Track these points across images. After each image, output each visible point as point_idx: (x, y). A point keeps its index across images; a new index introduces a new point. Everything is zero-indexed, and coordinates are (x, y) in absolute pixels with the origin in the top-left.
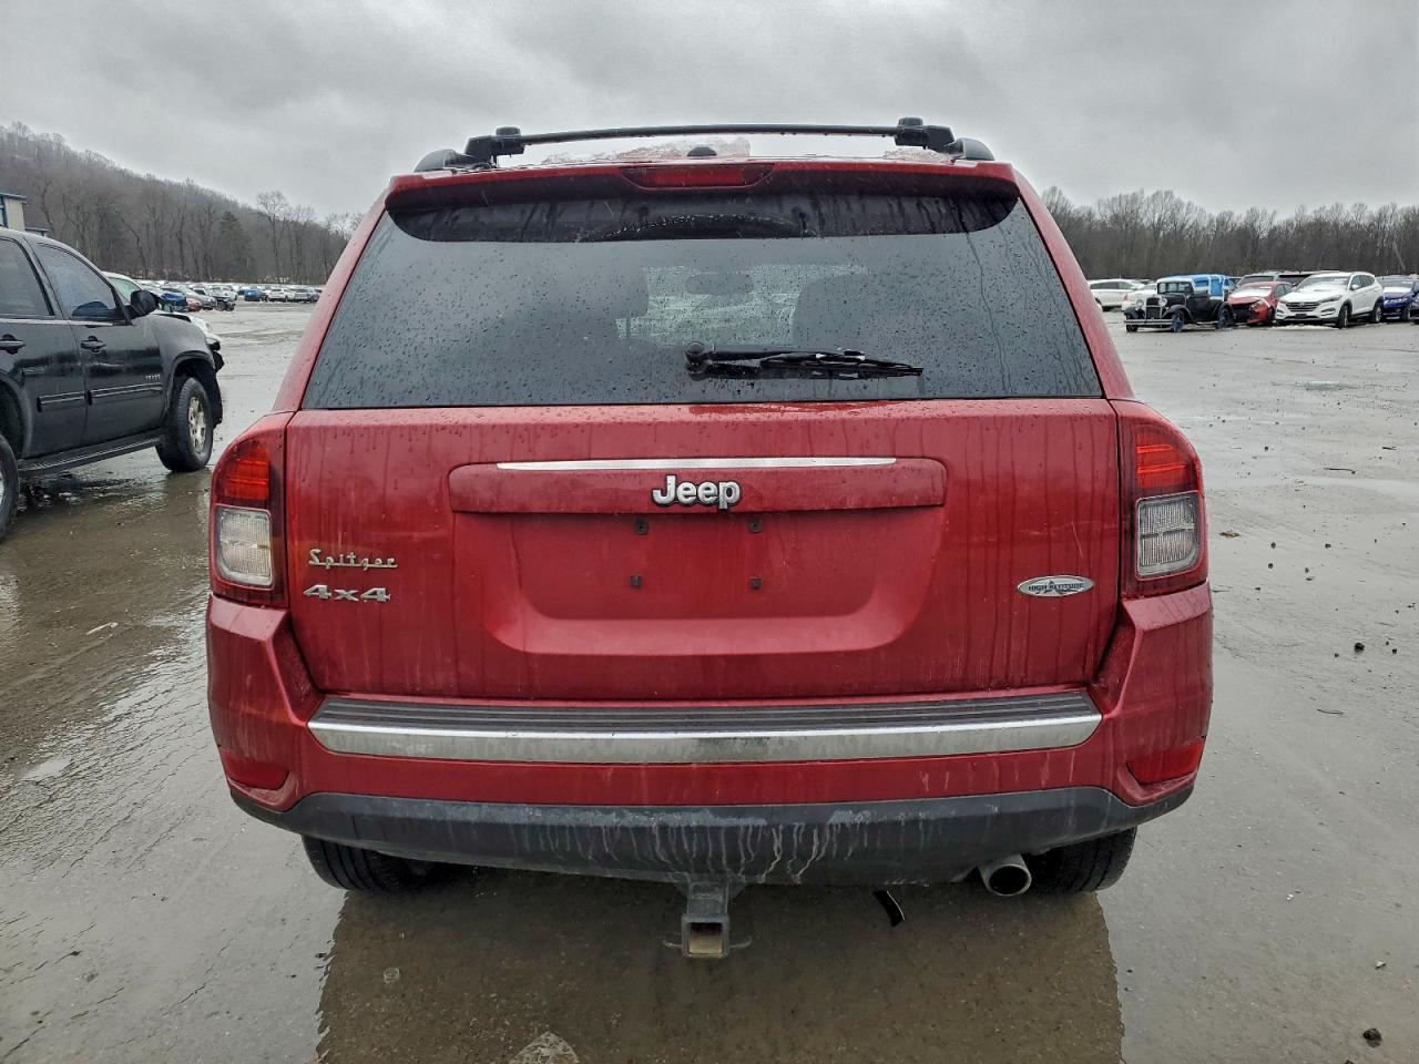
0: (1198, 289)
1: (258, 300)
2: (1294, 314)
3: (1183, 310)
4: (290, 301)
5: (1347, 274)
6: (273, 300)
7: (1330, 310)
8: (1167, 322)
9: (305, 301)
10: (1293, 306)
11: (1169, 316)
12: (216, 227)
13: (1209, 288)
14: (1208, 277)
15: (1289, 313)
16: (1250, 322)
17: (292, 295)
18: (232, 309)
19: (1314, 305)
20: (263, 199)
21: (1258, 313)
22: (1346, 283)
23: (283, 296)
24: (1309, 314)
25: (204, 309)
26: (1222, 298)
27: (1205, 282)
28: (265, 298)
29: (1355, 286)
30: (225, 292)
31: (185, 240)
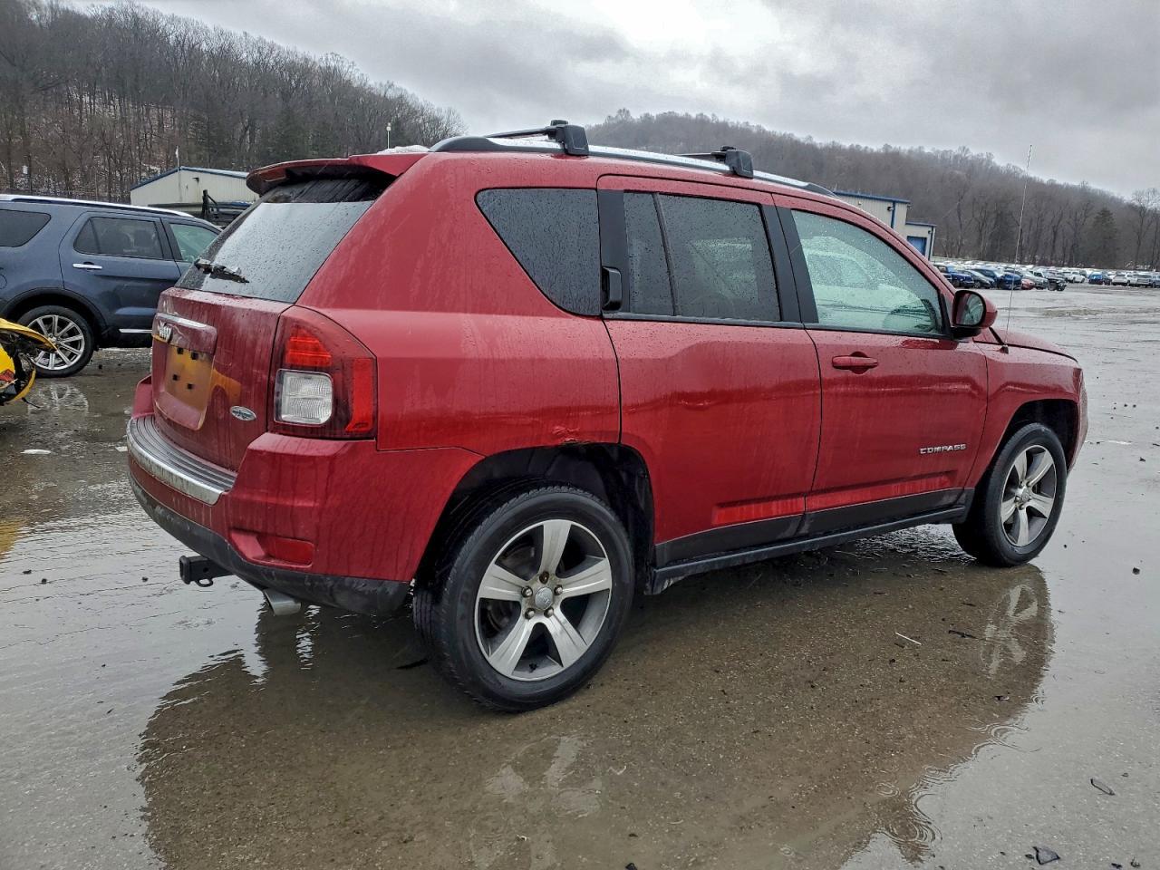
1: (1101, 284)
4: (1131, 285)
6: (1114, 284)
9: (1146, 286)
12: (1090, 220)
17: (1134, 280)
18: (1062, 290)
20: (1139, 195)
23: (1125, 281)
25: (1037, 288)
28: (1108, 282)
30: (1074, 275)
31: (1060, 233)
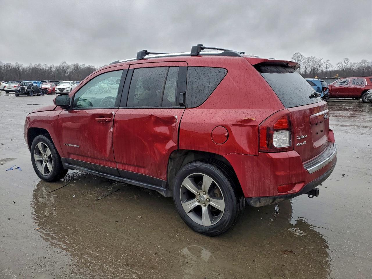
0: (34, 85)
2: (60, 91)
3: (32, 90)
5: (69, 82)
7: (68, 90)
8: (28, 93)
10: (59, 89)
11: (29, 92)
13: (37, 84)
14: (36, 81)
15: (58, 91)
16: (47, 93)
19: (64, 89)
21: (49, 91)
22: (70, 84)
24: (63, 91)
26: (40, 87)
27: (36, 83)
29: (72, 85)
